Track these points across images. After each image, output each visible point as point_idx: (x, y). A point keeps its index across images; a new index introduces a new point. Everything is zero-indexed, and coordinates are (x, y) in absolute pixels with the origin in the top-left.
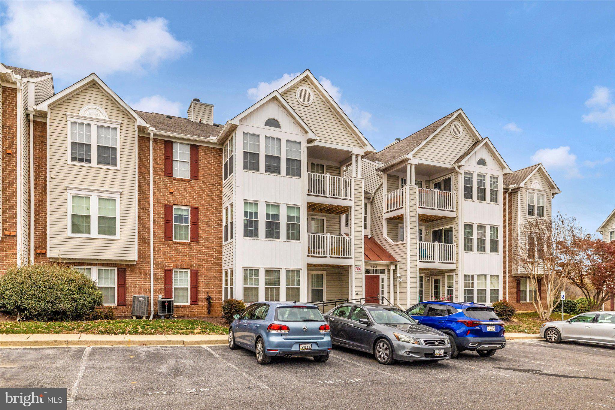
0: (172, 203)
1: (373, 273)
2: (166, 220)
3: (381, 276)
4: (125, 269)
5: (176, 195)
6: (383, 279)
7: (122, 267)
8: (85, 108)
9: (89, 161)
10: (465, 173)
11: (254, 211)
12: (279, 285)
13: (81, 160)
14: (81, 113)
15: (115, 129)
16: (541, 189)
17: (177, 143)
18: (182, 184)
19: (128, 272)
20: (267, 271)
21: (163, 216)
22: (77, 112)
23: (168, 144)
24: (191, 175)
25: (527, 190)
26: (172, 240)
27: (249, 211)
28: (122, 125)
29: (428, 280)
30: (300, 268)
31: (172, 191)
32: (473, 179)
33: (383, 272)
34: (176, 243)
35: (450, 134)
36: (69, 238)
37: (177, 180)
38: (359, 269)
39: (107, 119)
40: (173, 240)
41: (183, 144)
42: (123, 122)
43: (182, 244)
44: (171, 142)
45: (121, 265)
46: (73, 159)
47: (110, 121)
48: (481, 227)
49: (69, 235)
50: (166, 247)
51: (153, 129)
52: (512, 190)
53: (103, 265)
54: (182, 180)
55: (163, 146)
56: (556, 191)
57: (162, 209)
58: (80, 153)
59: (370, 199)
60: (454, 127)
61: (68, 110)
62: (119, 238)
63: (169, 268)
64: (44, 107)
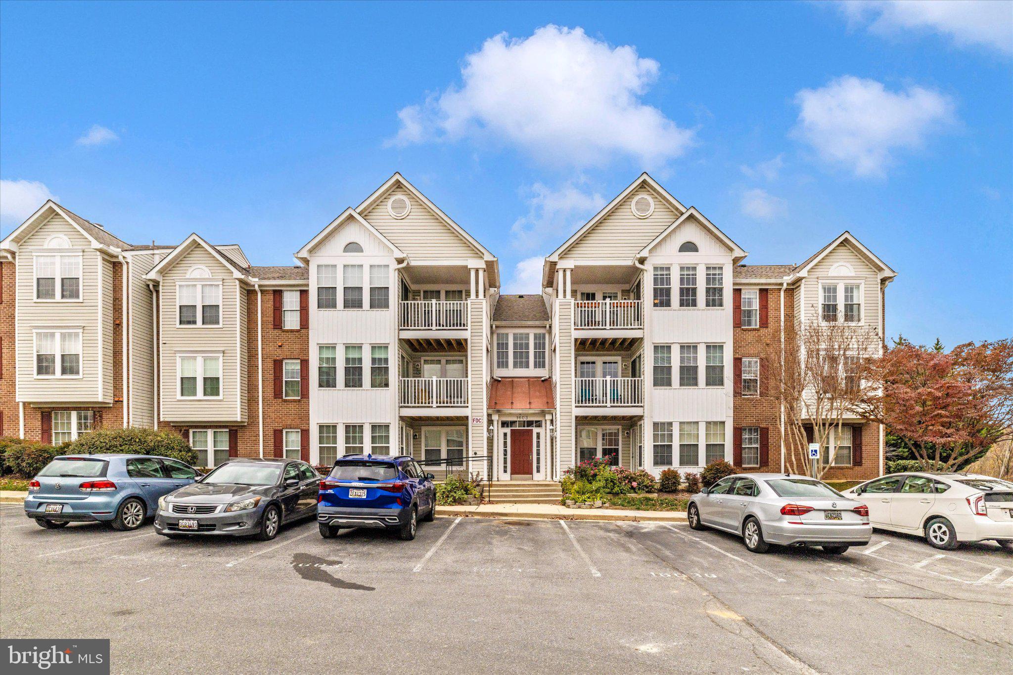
0: (281, 357)
1: (524, 426)
2: (275, 376)
3: (535, 430)
4: (236, 430)
5: (285, 348)
6: (538, 435)
7: (234, 428)
8: (191, 270)
9: (194, 322)
10: (656, 269)
11: (331, 356)
12: (362, 443)
13: (189, 322)
14: (188, 276)
15: (218, 285)
16: (853, 274)
17: (287, 291)
18: (290, 335)
19: (239, 434)
20: (347, 427)
21: (272, 372)
22: (184, 275)
23: (278, 294)
24: (301, 325)
25: (819, 281)
26: (282, 398)
27: (325, 356)
28: (224, 281)
29: (627, 433)
30: (388, 421)
31: (280, 344)
32: (671, 276)
33: (539, 424)
34: (286, 401)
35: (631, 214)
36: (179, 401)
37: (286, 332)
38: (478, 420)
39: (211, 277)
40: (284, 398)
41: (293, 291)
42: (224, 278)
43: (292, 402)
44: (280, 292)
45: (233, 426)
46: (181, 323)
47: (213, 279)
48: (688, 348)
49: (178, 399)
50: (276, 404)
51: (257, 280)
52: (788, 284)
53: (216, 427)
54: (292, 331)
55: (272, 297)
56: (887, 273)
57: (271, 365)
58: (187, 316)
59: (545, 327)
60: (637, 202)
61: (176, 276)
62: (222, 399)
63: (279, 428)
64: (153, 275)
